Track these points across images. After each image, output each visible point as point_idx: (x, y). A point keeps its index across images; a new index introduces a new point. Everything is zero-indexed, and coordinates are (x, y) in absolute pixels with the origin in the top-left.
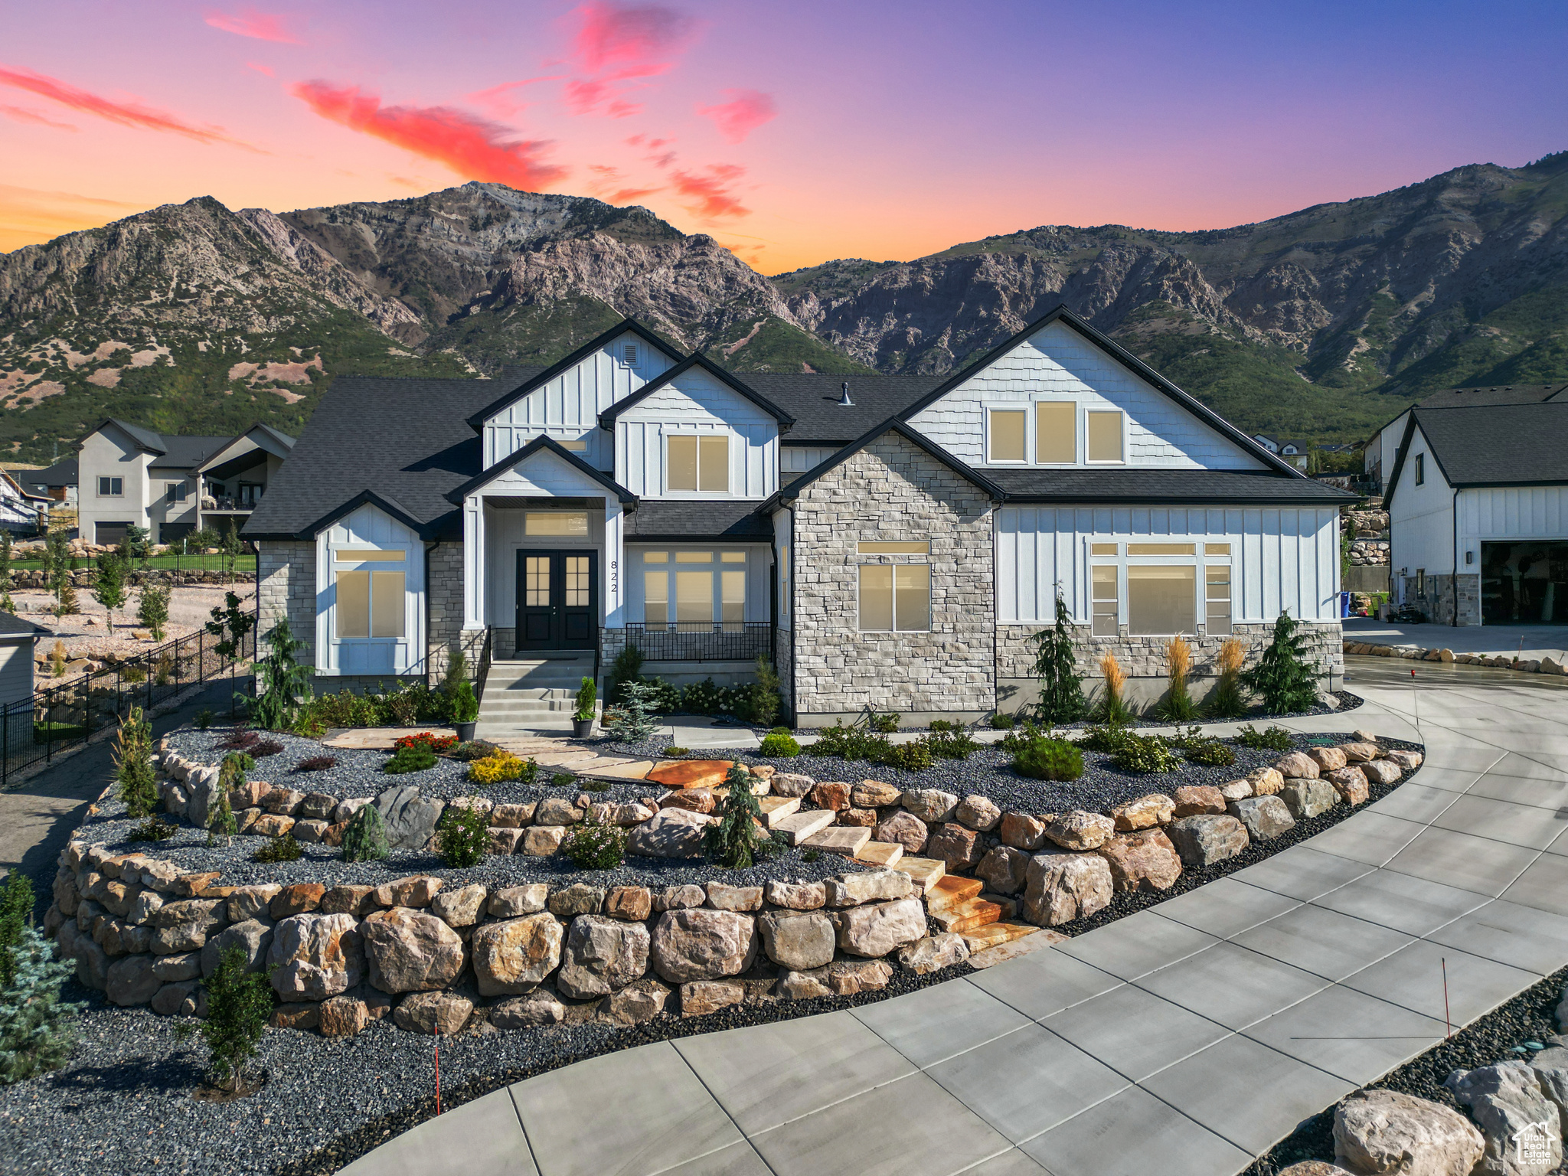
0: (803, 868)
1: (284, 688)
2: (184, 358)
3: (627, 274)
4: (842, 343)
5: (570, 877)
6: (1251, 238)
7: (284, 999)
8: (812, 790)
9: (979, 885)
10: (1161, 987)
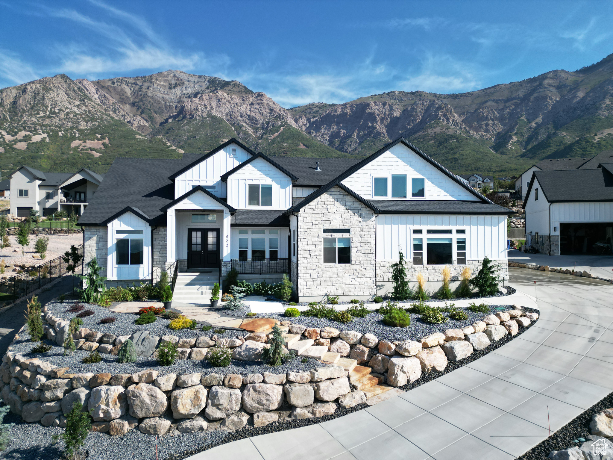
0: (302, 365)
1: (95, 286)
2: (53, 139)
3: (231, 107)
4: (315, 136)
5: (210, 370)
6: (472, 97)
7: (95, 420)
8: (305, 331)
9: (370, 370)
10: (441, 414)
